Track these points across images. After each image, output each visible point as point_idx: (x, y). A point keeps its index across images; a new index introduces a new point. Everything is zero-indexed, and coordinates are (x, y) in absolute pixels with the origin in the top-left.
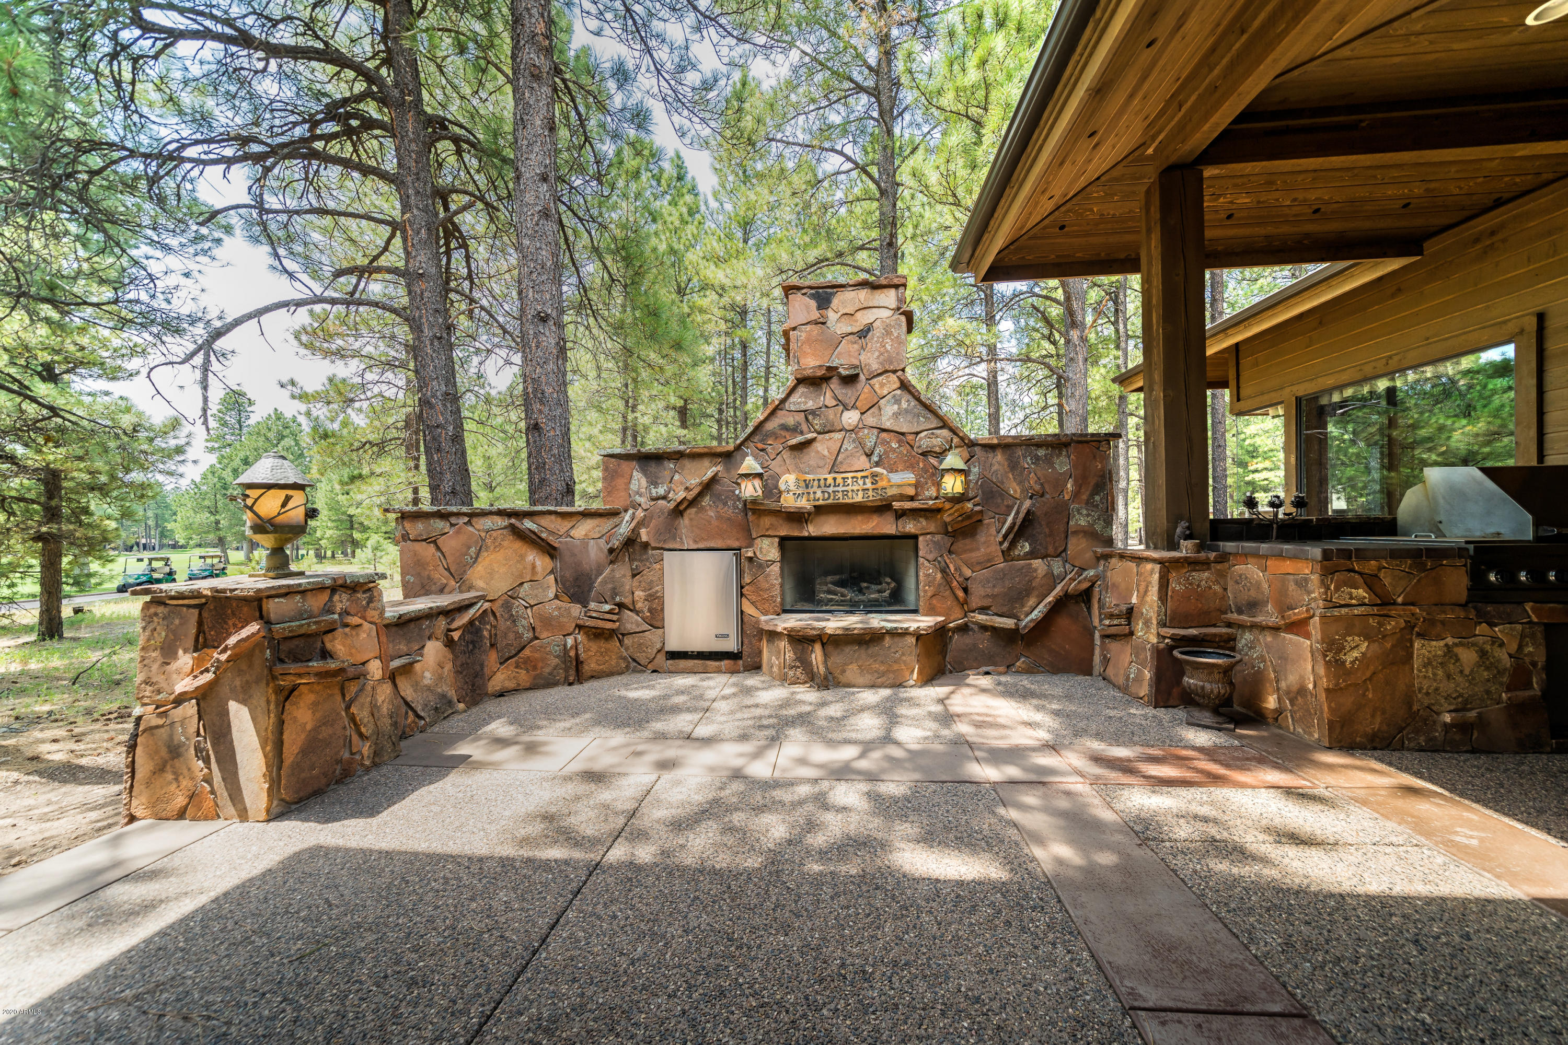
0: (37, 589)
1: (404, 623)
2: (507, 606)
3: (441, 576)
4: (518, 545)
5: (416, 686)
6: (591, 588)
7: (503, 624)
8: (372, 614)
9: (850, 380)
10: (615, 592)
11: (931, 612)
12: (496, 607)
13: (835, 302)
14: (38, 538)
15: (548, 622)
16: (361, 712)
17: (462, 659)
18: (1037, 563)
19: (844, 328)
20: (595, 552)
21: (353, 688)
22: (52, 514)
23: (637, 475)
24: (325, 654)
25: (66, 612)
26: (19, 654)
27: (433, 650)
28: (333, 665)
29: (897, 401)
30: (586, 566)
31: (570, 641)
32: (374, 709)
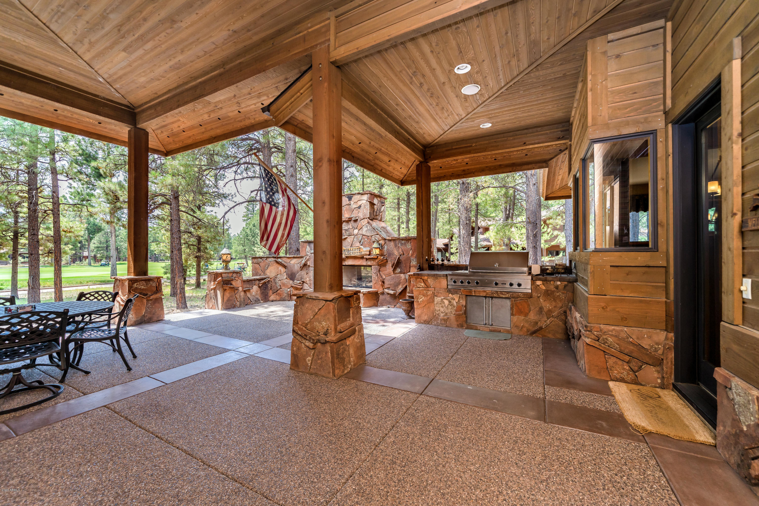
0: (195, 273)
1: (249, 281)
2: (274, 280)
3: (260, 272)
4: (277, 265)
5: (251, 295)
6: (295, 277)
7: (273, 284)
8: (240, 278)
9: (356, 221)
10: (301, 278)
11: (375, 288)
12: (272, 280)
13: (353, 199)
14: (196, 257)
15: (284, 284)
16: (238, 297)
17: (263, 291)
18: (402, 275)
19: (354, 206)
20: (297, 268)
21: (236, 292)
22: (199, 250)
23: (308, 247)
24: (231, 284)
25: (202, 281)
26: (191, 291)
27: (255, 288)
28: (232, 286)
29: (367, 227)
30: (294, 271)
31: (289, 290)
32: (240, 296)
